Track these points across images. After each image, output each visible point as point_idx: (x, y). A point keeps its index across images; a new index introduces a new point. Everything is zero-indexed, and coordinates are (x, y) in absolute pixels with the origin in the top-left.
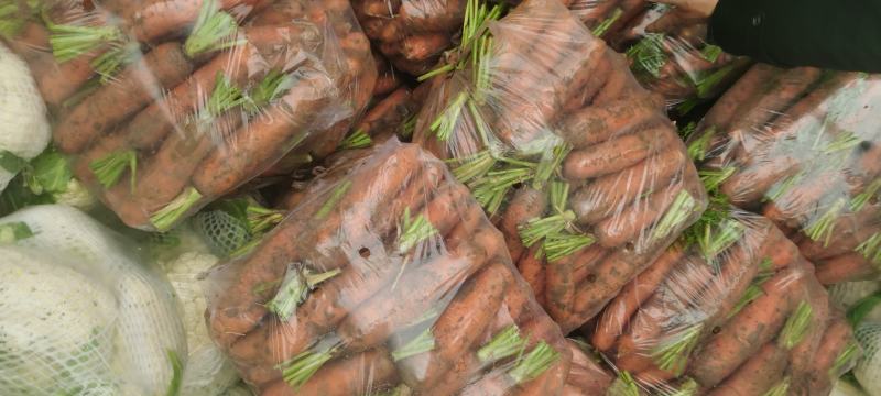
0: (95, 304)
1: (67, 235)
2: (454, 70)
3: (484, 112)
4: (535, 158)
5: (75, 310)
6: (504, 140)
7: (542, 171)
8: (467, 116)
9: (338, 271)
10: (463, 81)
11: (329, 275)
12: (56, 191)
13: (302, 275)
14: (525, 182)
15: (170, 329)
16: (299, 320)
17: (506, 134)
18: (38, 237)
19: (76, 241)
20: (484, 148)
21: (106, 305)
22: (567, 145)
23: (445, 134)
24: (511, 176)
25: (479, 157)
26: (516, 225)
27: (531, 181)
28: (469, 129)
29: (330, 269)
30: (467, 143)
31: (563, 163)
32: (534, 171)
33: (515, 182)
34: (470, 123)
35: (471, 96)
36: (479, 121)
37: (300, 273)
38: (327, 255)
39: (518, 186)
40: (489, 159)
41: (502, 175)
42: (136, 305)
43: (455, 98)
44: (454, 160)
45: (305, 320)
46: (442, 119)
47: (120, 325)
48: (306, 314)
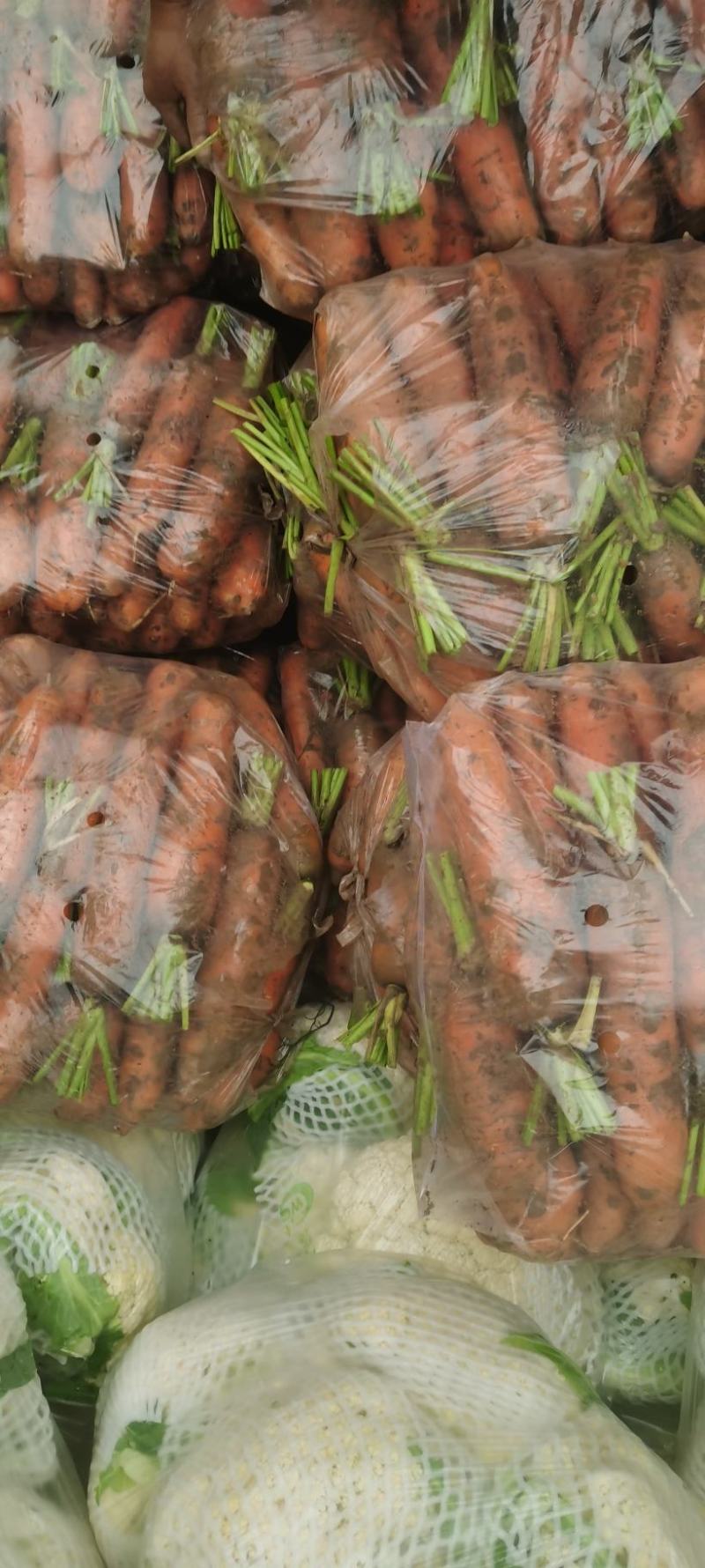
0: (363, 1413)
1: (200, 1369)
2: (345, 545)
3: (467, 544)
4: (609, 512)
5: (358, 1458)
6: (540, 543)
7: (638, 517)
8: (451, 577)
9: (595, 982)
10: (384, 542)
11: (592, 1001)
12: (107, 1321)
13: (558, 1048)
14: (633, 557)
15: (470, 1313)
16: (633, 1107)
17: (535, 532)
18: (171, 1420)
19: (219, 1360)
20: (529, 586)
21: (375, 1398)
22: (628, 440)
23: (455, 635)
24: (608, 576)
25: (536, 606)
26: (692, 624)
27: (637, 547)
28: (475, 589)
29: (584, 992)
30: (496, 609)
31: (650, 471)
32: (628, 532)
33: (620, 575)
34: (468, 581)
35: (420, 547)
36: (478, 564)
37: (550, 1047)
38: (556, 982)
39: (631, 574)
40: (553, 593)
41: (594, 589)
42: (402, 1346)
43: (405, 576)
44: (510, 650)
45: (641, 1095)
46: (428, 623)
47: (421, 1396)
48: (631, 1087)
